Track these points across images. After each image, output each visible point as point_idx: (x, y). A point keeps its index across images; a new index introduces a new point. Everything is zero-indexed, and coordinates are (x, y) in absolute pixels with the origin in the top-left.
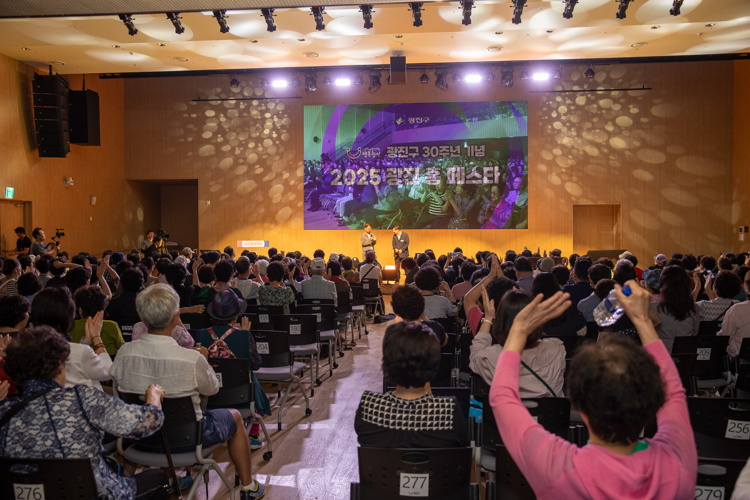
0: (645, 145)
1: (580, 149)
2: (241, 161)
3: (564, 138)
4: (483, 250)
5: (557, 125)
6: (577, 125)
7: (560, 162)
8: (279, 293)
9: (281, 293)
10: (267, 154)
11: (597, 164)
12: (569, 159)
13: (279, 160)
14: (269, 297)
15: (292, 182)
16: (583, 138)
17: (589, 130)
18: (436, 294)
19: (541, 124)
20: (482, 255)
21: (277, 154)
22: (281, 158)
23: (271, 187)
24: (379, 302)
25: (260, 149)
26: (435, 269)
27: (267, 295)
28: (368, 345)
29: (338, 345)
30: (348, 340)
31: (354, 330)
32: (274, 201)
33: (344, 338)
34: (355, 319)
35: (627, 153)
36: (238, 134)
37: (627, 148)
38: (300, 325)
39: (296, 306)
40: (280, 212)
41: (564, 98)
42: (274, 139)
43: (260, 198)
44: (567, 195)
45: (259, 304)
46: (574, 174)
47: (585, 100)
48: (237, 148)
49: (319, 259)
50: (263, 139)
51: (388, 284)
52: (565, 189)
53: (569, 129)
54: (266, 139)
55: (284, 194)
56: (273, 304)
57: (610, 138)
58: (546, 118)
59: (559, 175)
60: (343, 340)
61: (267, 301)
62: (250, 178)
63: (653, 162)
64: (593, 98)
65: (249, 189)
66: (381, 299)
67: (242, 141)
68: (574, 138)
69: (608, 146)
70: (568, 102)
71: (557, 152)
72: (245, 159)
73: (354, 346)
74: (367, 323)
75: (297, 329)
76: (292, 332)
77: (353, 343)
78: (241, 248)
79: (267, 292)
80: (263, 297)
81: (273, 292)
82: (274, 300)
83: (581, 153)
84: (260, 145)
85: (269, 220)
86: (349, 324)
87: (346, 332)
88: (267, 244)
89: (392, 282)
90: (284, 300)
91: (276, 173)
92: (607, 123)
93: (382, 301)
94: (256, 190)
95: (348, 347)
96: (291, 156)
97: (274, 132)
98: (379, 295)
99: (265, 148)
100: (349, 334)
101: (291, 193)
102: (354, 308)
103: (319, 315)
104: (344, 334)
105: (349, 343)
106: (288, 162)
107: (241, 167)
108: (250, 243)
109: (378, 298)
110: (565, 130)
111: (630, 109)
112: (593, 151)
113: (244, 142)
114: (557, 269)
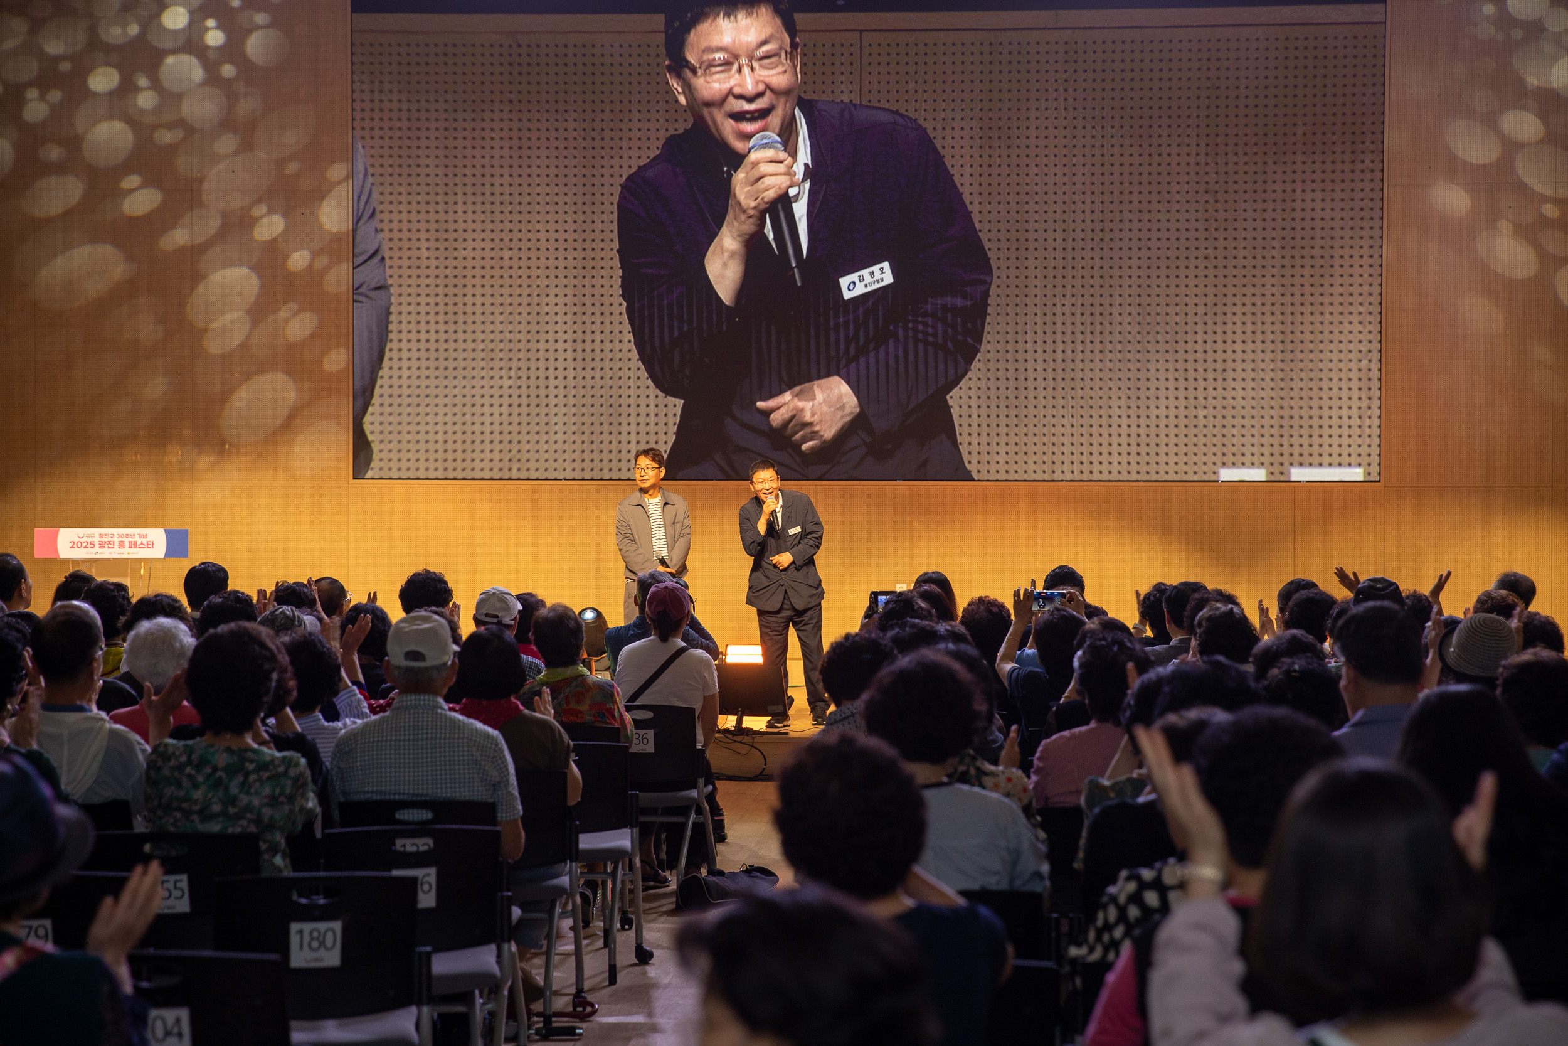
2: (54, 153)
3: (1556, 58)
4: (1174, 578)
7: (1531, 174)
8: (246, 777)
9: (252, 778)
10: (179, 123)
13: (235, 153)
14: (198, 795)
15: (298, 260)
18: (964, 779)
20: (1168, 600)
21: (226, 124)
22: (247, 146)
23: (197, 277)
24: (700, 811)
25: (146, 100)
26: (956, 666)
27: (185, 782)
28: (650, 1015)
29: (512, 1014)
30: (556, 993)
31: (585, 942)
32: (214, 346)
33: (540, 980)
34: (589, 893)
36: (36, 27)
38: (337, 926)
39: (319, 835)
40: (241, 398)
42: (212, 55)
43: (148, 330)
45: (140, 825)
48: (32, 94)
49: (430, 619)
50: (159, 56)
51: (740, 730)
52: (1558, 296)
54: (174, 52)
55: (259, 312)
56: (215, 827)
59: (1528, 233)
60: (534, 992)
61: (187, 814)
62: (95, 238)
65: (95, 288)
66: (711, 798)
67: (58, 59)
71: (1522, 124)
72: (74, 144)
73: (584, 1017)
74: (645, 912)
75: (322, 944)
76: (300, 958)
77: (582, 1007)
78: (55, 562)
79: (188, 769)
80: (169, 791)
81: (215, 770)
82: (216, 808)
84: (143, 82)
85: (187, 433)
86: (564, 914)
87: (548, 954)
88: (177, 543)
89: (757, 723)
90: (266, 812)
91: (224, 214)
93: (716, 811)
94: (126, 291)
95: (558, 1022)
96: (292, 139)
97: (211, 23)
98: (701, 782)
99: (169, 98)
100: (562, 962)
101: (293, 306)
102: (588, 842)
103: (428, 876)
104: (539, 961)
105: (561, 1003)
106: (280, 163)
107: (53, 181)
108: (97, 540)
109: (694, 793)
110: (1558, 18)
113: (65, 67)
114: (1525, 668)
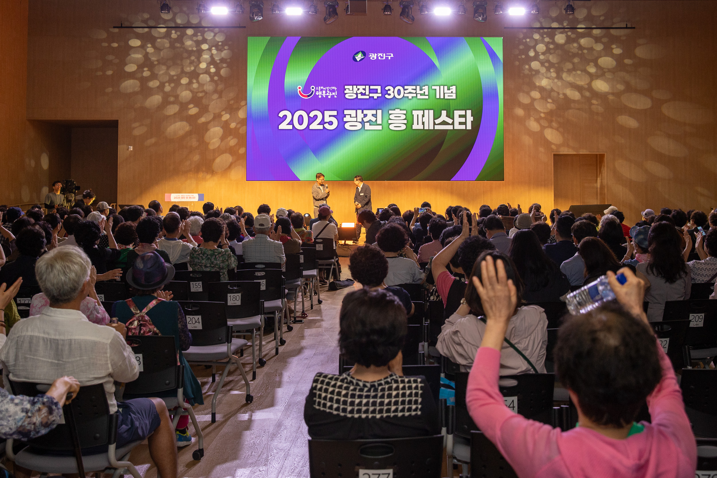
0: (629, 89)
1: (561, 92)
2: (172, 99)
3: (543, 79)
4: (454, 205)
5: (535, 65)
6: (556, 65)
7: (538, 106)
8: (216, 256)
9: (217, 256)
10: (204, 91)
11: (579, 109)
12: (549, 103)
13: (217, 99)
14: (203, 261)
15: (233, 125)
16: (563, 79)
17: (569, 71)
18: (401, 255)
19: (517, 63)
20: (453, 210)
21: (215, 91)
22: (220, 97)
23: (207, 130)
24: (334, 265)
25: (195, 86)
27: (200, 258)
28: (321, 317)
29: (286, 317)
30: (297, 312)
31: (305, 299)
32: (211, 147)
33: (293, 308)
34: (306, 287)
35: (611, 97)
36: (168, 68)
37: (610, 91)
38: (240, 294)
39: (236, 272)
40: (218, 160)
41: (542, 35)
42: (212, 74)
43: (194, 143)
44: (547, 143)
45: (190, 269)
46: (554, 119)
47: (565, 38)
48: (167, 84)
49: (265, 215)
50: (198, 75)
51: (345, 244)
52: (545, 136)
53: (548, 69)
54: (202, 74)
55: (223, 138)
56: (208, 269)
57: (592, 80)
58: (523, 57)
59: (537, 120)
60: (291, 311)
61: (201, 266)
62: (182, 120)
63: (638, 108)
64: (573, 36)
65: (181, 133)
66: (337, 261)
67: (173, 76)
68: (553, 80)
69: (590, 89)
70: (547, 40)
71: (536, 94)
72: (177, 97)
73: (304, 318)
74: (320, 291)
75: (236, 299)
76: (230, 303)
77: (304, 315)
78: (170, 202)
79: (201, 255)
80: (196, 260)
81: (208, 255)
82: (208, 265)
83: (561, 96)
84: (195, 81)
85: (204, 169)
86: (299, 292)
87: (295, 302)
88: (201, 197)
89: (350, 242)
90: (221, 264)
91: (214, 114)
92: (589, 65)
93: (339, 265)
94: (189, 134)
95: (297, 319)
96: (232, 95)
97: (212, 66)
98: (335, 257)
99: (201, 85)
100: (299, 304)
101: (231, 137)
102: (305, 273)
103: (263, 282)
104: (293, 304)
105: (298, 314)
106: (229, 101)
107: (171, 106)
108: (181, 197)
109: (333, 260)
110: (543, 70)
111: (613, 49)
112: (574, 95)
113: (175, 78)
114: (537, 225)
